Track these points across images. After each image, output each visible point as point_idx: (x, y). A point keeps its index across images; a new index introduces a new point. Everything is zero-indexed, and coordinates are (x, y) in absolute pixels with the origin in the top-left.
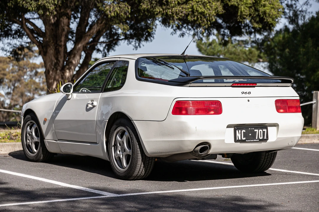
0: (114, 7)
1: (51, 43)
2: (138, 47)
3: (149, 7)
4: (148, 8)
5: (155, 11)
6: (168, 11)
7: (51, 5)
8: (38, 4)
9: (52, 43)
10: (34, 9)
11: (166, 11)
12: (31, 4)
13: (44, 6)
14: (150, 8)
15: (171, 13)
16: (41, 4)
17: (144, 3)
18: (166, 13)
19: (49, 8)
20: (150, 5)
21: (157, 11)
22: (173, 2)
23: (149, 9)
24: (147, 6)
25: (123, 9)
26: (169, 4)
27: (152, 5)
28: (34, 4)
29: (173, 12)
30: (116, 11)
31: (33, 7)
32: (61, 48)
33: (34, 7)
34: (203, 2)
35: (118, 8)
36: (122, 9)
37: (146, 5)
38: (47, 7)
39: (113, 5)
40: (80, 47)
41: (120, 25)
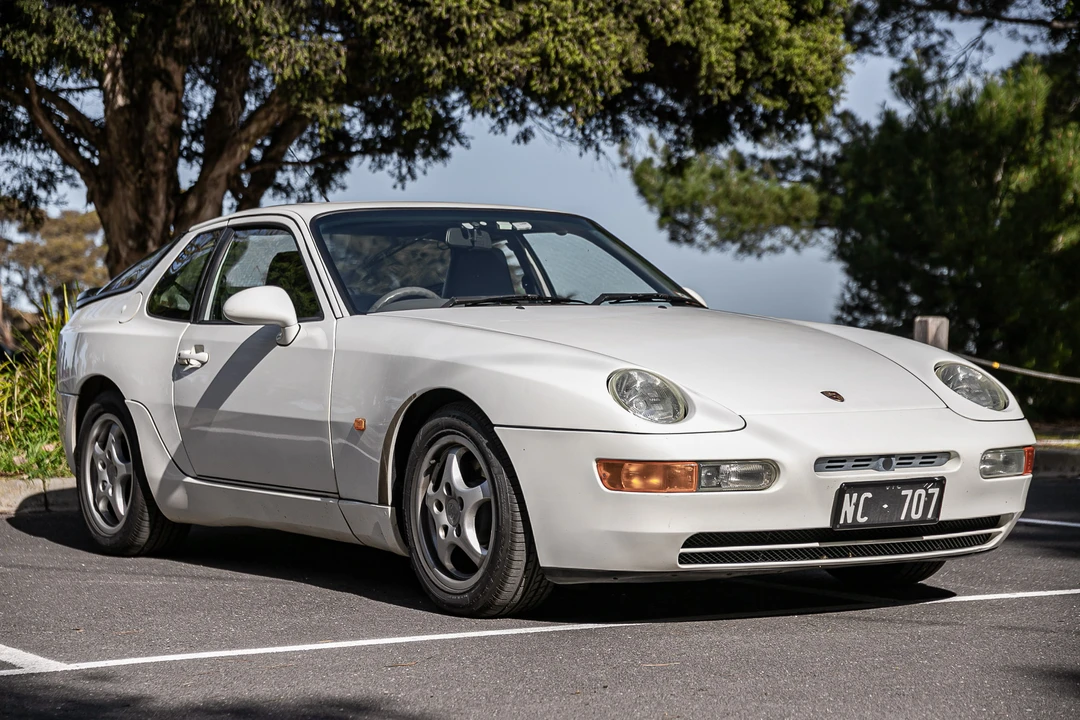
0: (290, 50)
1: (124, 165)
2: (408, 176)
3: (405, 49)
4: (402, 54)
5: (423, 65)
6: (463, 64)
7: (95, 46)
8: (50, 45)
9: (128, 165)
10: (38, 60)
11: (459, 63)
12: (29, 46)
13: (73, 49)
14: (409, 55)
15: (472, 70)
16: (62, 42)
17: (386, 38)
18: (460, 69)
19: (89, 55)
20: (409, 43)
21: (430, 65)
22: (482, 35)
23: (405, 57)
24: (397, 47)
25: (322, 58)
26: (469, 40)
27: (413, 44)
28: (39, 46)
29: (481, 68)
30: (296, 62)
31: (36, 53)
32: (157, 180)
33: (40, 54)
34: (578, 34)
35: (306, 54)
36: (317, 57)
37: (394, 44)
38: (81, 54)
39: (289, 43)
40: (219, 176)
41: (317, 103)
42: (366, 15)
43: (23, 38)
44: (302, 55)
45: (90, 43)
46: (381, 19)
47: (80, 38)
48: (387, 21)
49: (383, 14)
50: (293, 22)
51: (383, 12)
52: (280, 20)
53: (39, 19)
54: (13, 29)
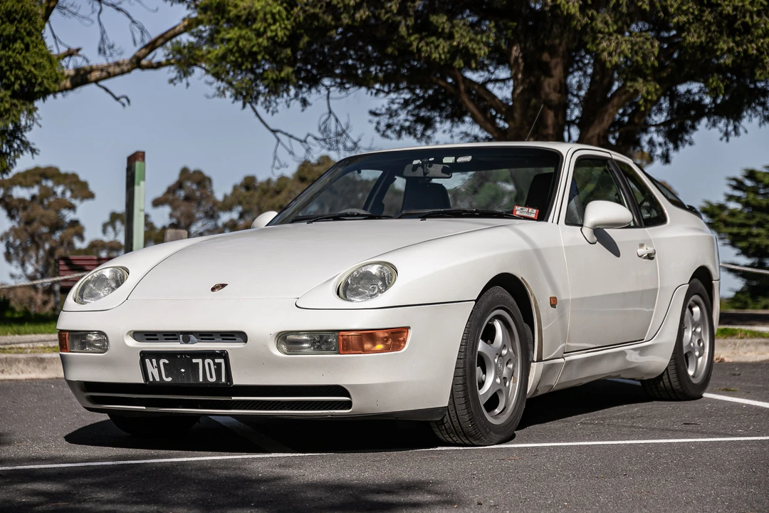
0: (617, 43)
2: (733, 133)
3: (703, 39)
4: (701, 42)
5: (717, 50)
6: (748, 48)
7: (482, 45)
8: (451, 46)
10: (443, 57)
11: (745, 47)
12: (437, 47)
13: (466, 48)
14: (708, 43)
15: (755, 52)
16: (459, 43)
17: (689, 32)
18: (746, 51)
19: (477, 52)
20: (707, 34)
21: (722, 49)
22: (763, 26)
23: (704, 44)
24: (698, 38)
25: (640, 48)
26: (753, 30)
27: (710, 35)
28: (444, 47)
29: (762, 50)
30: (622, 52)
31: (441, 52)
33: (444, 52)
35: (629, 46)
36: (636, 48)
37: (696, 35)
38: (471, 51)
39: (617, 38)
40: (592, 137)
41: (638, 82)
42: (673, 16)
43: (433, 42)
44: (625, 47)
45: (478, 43)
46: (683, 18)
47: (471, 40)
48: (688, 19)
49: (686, 15)
50: (620, 24)
51: (686, 13)
52: (610, 22)
53: (443, 29)
54: (427, 36)
